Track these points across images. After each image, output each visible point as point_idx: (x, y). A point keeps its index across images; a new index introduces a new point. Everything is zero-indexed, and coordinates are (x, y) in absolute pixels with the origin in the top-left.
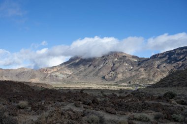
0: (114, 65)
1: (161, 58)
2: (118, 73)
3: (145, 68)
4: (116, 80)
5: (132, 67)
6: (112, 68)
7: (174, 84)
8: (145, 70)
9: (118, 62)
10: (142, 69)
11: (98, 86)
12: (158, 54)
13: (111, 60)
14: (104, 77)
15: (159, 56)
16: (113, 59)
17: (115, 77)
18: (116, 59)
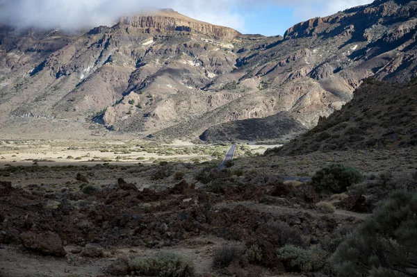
0: (139, 64)
1: (325, 35)
2: (159, 100)
3: (266, 79)
4: (151, 126)
5: (212, 75)
6: (133, 76)
7: (367, 139)
8: (265, 85)
9: (158, 53)
10: (254, 83)
11: (75, 154)
12: (316, 22)
13: (128, 46)
14: (99, 118)
15: (317, 30)
16: (138, 41)
17: (146, 115)
18: (150, 42)
